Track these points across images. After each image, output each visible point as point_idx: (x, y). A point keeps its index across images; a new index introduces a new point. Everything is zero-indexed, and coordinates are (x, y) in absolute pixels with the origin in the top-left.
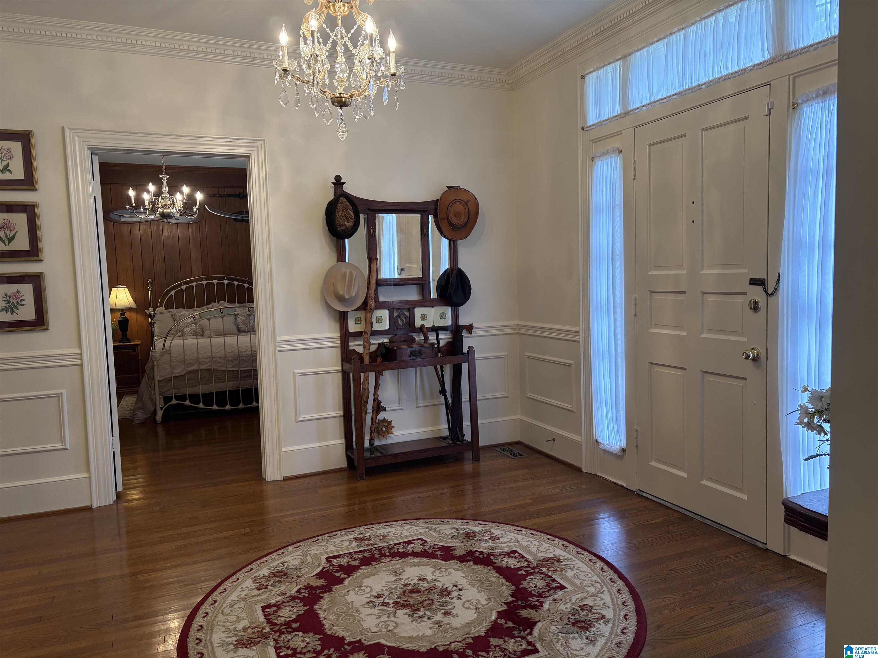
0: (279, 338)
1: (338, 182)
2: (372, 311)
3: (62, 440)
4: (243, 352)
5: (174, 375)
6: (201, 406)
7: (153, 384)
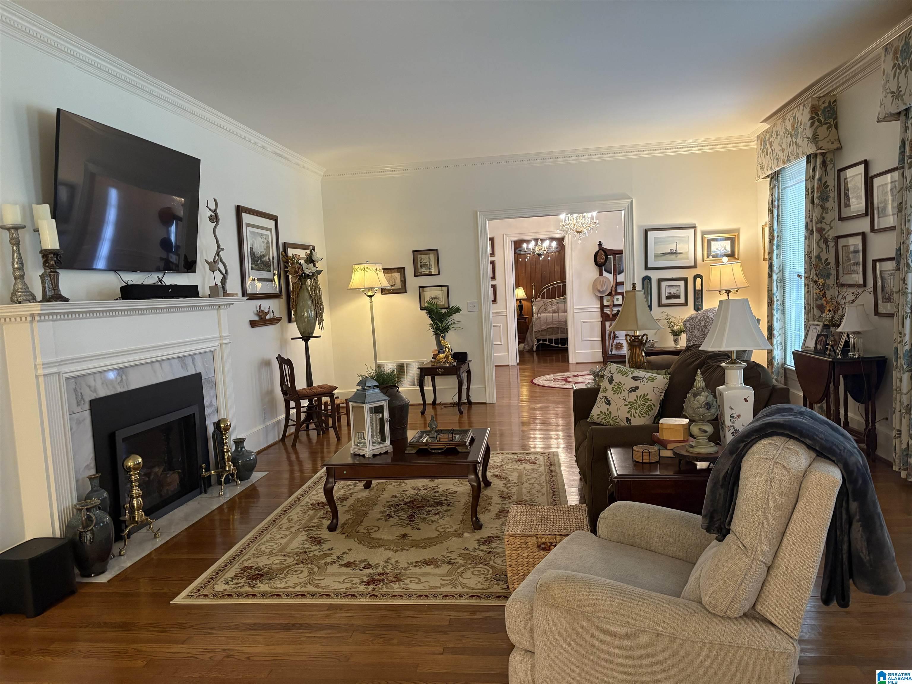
0: (575, 307)
1: (600, 244)
2: (614, 296)
3: (501, 341)
5: (541, 329)
7: (532, 334)
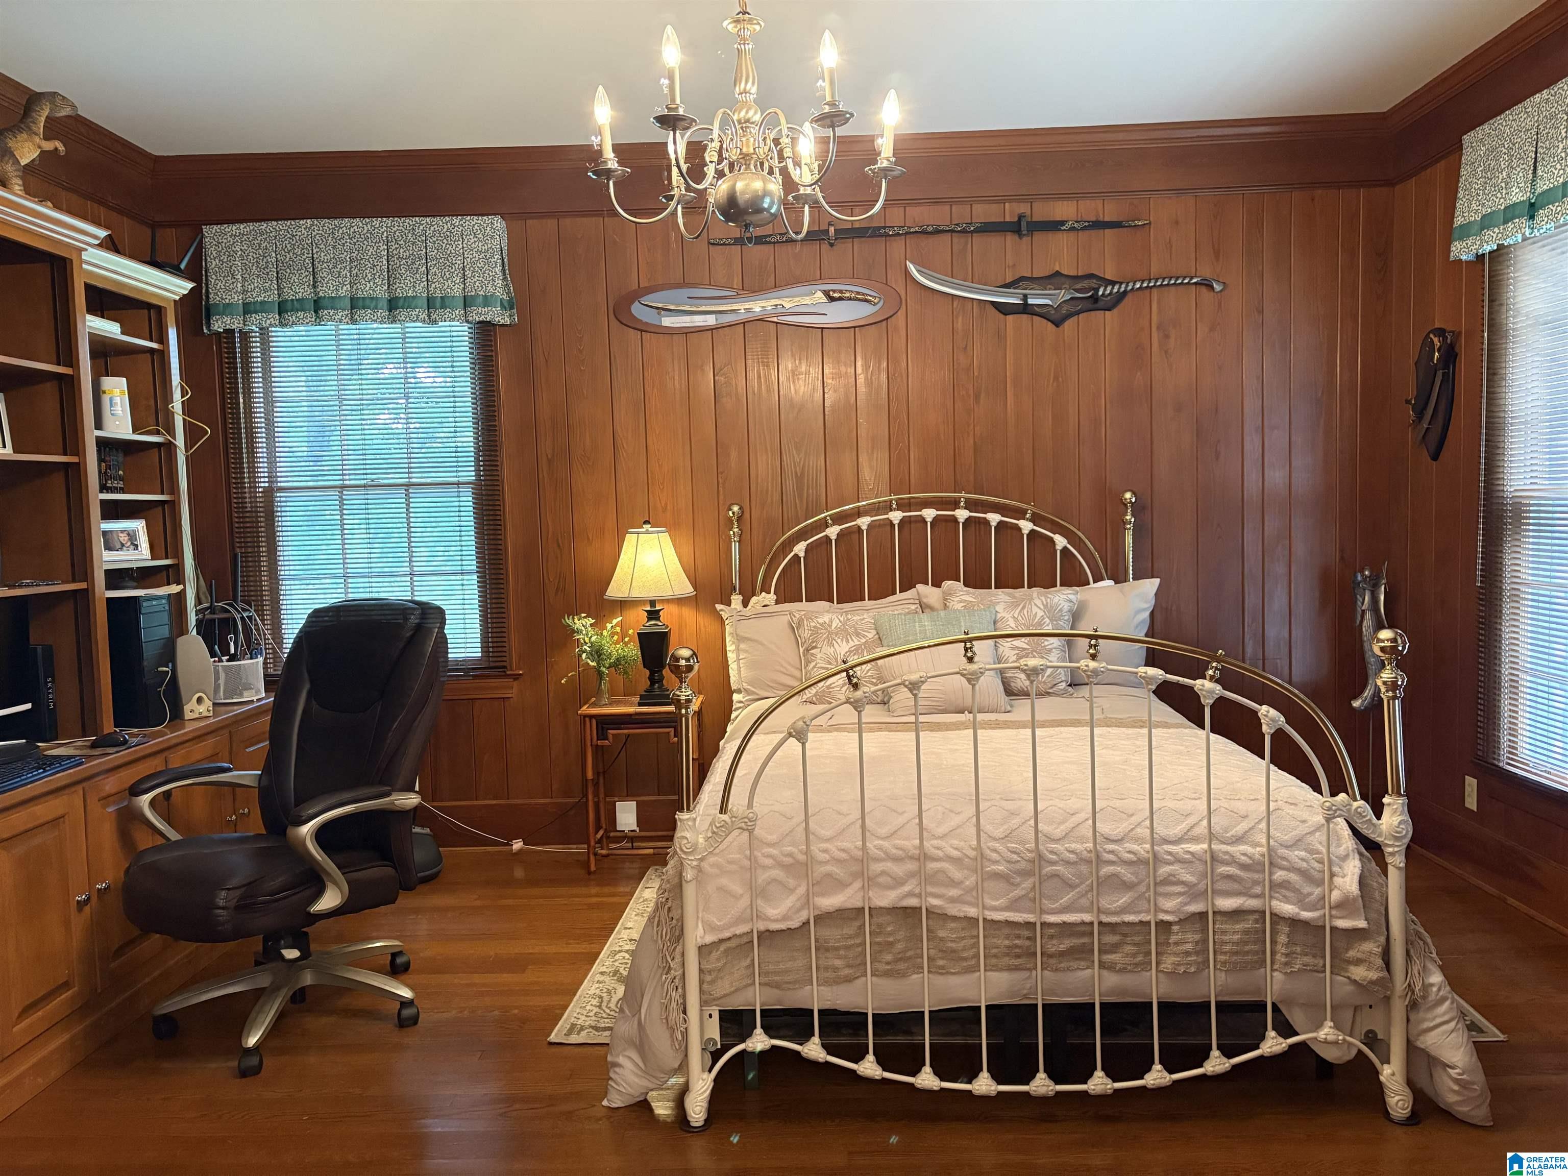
4: (1057, 841)
5: (762, 926)
6: (869, 1067)
7: (678, 959)
